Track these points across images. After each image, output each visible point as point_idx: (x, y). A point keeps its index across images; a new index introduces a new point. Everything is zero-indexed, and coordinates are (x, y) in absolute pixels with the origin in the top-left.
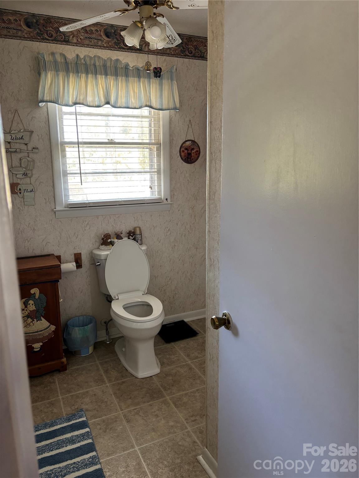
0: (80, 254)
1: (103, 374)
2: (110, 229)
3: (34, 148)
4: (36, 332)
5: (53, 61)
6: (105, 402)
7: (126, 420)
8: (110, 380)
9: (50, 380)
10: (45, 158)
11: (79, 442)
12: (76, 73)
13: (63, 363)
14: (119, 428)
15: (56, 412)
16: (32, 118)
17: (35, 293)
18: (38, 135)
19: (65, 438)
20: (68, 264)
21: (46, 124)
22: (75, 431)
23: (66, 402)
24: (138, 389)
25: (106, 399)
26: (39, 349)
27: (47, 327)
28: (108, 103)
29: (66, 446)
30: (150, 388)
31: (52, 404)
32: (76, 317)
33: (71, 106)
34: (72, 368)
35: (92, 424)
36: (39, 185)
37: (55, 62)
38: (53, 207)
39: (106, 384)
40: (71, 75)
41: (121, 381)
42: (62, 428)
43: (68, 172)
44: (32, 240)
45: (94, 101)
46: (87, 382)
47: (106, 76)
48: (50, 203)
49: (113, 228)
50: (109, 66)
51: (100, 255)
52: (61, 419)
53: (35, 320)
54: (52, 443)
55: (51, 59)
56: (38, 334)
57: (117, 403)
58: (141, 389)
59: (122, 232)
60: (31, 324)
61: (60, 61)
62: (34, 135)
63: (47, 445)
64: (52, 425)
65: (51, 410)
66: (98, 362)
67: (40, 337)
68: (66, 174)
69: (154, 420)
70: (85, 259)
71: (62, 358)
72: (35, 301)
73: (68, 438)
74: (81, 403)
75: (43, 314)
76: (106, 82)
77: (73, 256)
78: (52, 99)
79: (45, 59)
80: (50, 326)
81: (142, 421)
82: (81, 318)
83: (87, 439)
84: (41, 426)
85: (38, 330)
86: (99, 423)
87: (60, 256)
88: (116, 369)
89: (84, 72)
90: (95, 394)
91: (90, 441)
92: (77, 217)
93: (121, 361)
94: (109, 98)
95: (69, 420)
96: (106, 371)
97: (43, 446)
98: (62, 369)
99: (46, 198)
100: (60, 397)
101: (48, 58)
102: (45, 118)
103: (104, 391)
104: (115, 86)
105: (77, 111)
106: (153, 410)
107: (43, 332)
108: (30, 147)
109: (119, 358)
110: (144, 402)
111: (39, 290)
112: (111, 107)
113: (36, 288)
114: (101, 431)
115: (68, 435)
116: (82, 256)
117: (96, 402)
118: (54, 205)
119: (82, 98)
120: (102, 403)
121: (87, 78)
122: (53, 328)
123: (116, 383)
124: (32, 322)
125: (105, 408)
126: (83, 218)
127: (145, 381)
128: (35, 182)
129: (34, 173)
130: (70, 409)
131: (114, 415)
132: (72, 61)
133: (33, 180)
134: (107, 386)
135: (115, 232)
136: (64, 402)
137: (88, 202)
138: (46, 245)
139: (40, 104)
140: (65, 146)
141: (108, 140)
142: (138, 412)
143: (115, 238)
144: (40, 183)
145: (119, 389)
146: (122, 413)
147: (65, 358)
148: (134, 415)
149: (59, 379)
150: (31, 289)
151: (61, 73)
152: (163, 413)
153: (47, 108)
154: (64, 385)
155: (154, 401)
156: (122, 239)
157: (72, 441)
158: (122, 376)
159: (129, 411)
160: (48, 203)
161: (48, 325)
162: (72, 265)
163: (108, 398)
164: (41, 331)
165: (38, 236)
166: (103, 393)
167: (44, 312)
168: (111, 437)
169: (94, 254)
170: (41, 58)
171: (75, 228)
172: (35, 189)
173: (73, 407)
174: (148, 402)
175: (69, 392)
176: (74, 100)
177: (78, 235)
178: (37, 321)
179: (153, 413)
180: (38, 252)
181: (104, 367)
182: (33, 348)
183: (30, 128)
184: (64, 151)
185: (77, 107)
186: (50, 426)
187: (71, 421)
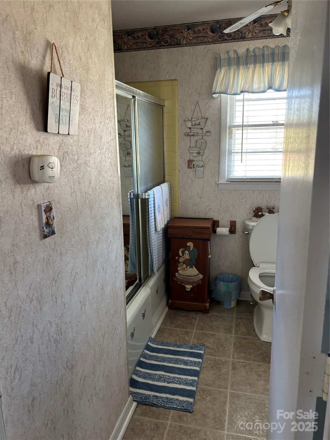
0: (236, 221)
1: (234, 327)
2: (263, 204)
3: (207, 132)
4: (188, 276)
5: (227, 58)
6: (224, 347)
7: (233, 367)
8: (236, 333)
9: (194, 316)
10: (215, 140)
11: (190, 366)
12: (245, 65)
13: (206, 306)
14: (224, 370)
15: (187, 339)
16: (209, 107)
17: (190, 246)
18: (211, 121)
19: (183, 359)
20: (223, 228)
21: (218, 111)
22: (191, 357)
23: (197, 335)
24: (255, 348)
25: (226, 345)
26: (190, 290)
27: (197, 274)
28: (270, 88)
29: (180, 365)
30: (266, 351)
31: (187, 333)
32: (227, 274)
33: (240, 94)
34: (213, 314)
35: (206, 358)
36: (208, 162)
37: (229, 58)
38: (217, 181)
39: (232, 334)
40: (241, 67)
41: (245, 337)
42: (185, 351)
43: (233, 151)
44: (199, 205)
45: (259, 88)
46: (218, 328)
47: (273, 63)
48: (215, 177)
49: (267, 203)
50: (277, 53)
51: (248, 225)
52: (187, 345)
53: (189, 267)
54: (173, 358)
55: (226, 56)
56: (190, 278)
57: (232, 352)
58: (258, 349)
59: (274, 207)
60: (186, 269)
61: (233, 57)
62: (209, 122)
63: (169, 358)
64: (179, 347)
65: (184, 336)
66: (235, 316)
67: (191, 281)
68: (230, 153)
69: (255, 377)
70: (238, 226)
71: (206, 303)
72: (190, 252)
73: (184, 360)
74: (206, 341)
75: (194, 264)
76: (272, 70)
77: (229, 222)
78: (222, 91)
79: (221, 58)
80: (199, 274)
81: (245, 373)
82: (231, 276)
83: (197, 367)
84: (172, 344)
85: (190, 275)
86: (211, 359)
87: (219, 221)
88: (246, 326)
89: (252, 62)
90: (219, 338)
91: (198, 369)
92: (235, 190)
93: (253, 322)
94: (272, 83)
95: (192, 348)
96: (237, 325)
97: (167, 358)
98: (205, 311)
99: (212, 173)
100: (194, 331)
101: (223, 56)
102: (219, 106)
103: (228, 339)
104: (281, 71)
105: (245, 98)
106: (258, 370)
107: (193, 277)
108: (204, 131)
109: (253, 318)
110: (255, 361)
111: (193, 244)
112: (274, 91)
113: (192, 243)
114: (209, 366)
115: (186, 358)
116: (237, 224)
117: (217, 344)
118: (218, 178)
119: (247, 86)
120: (221, 347)
121: (255, 68)
122: (201, 276)
123: (240, 337)
124: (186, 267)
125: (222, 351)
126: (241, 191)
127: (265, 345)
128: (205, 159)
129: (205, 152)
130: (196, 341)
131: (226, 359)
132: (242, 55)
133: (204, 157)
134: (231, 337)
135: (267, 206)
136: (195, 334)
137: (245, 177)
138: (208, 211)
139: (214, 96)
140: (232, 129)
141: (273, 122)
142: (245, 365)
143: (267, 212)
144: (209, 160)
145: (239, 342)
146: (232, 361)
147: (208, 304)
148: (241, 367)
149: (200, 317)
150: (188, 242)
151: (233, 67)
152: (267, 376)
153: (221, 98)
154: (201, 323)
155: (264, 363)
156: (274, 213)
157: (186, 363)
158: (248, 334)
159: (239, 361)
160: (213, 177)
161: (198, 273)
162: (225, 230)
163: (227, 345)
164: (192, 276)
165: (204, 203)
166: (226, 340)
167: (196, 262)
168: (214, 373)
169: (246, 224)
170: (218, 57)
171: (233, 200)
172: (205, 165)
173: (199, 341)
174: (258, 362)
175: (202, 329)
176: (242, 89)
177: (235, 206)
178: (190, 268)
179: (257, 372)
180: (202, 216)
181: (238, 321)
182: (186, 288)
183: (207, 115)
184: (231, 133)
185: (245, 95)
186: (178, 347)
187: (193, 349)
